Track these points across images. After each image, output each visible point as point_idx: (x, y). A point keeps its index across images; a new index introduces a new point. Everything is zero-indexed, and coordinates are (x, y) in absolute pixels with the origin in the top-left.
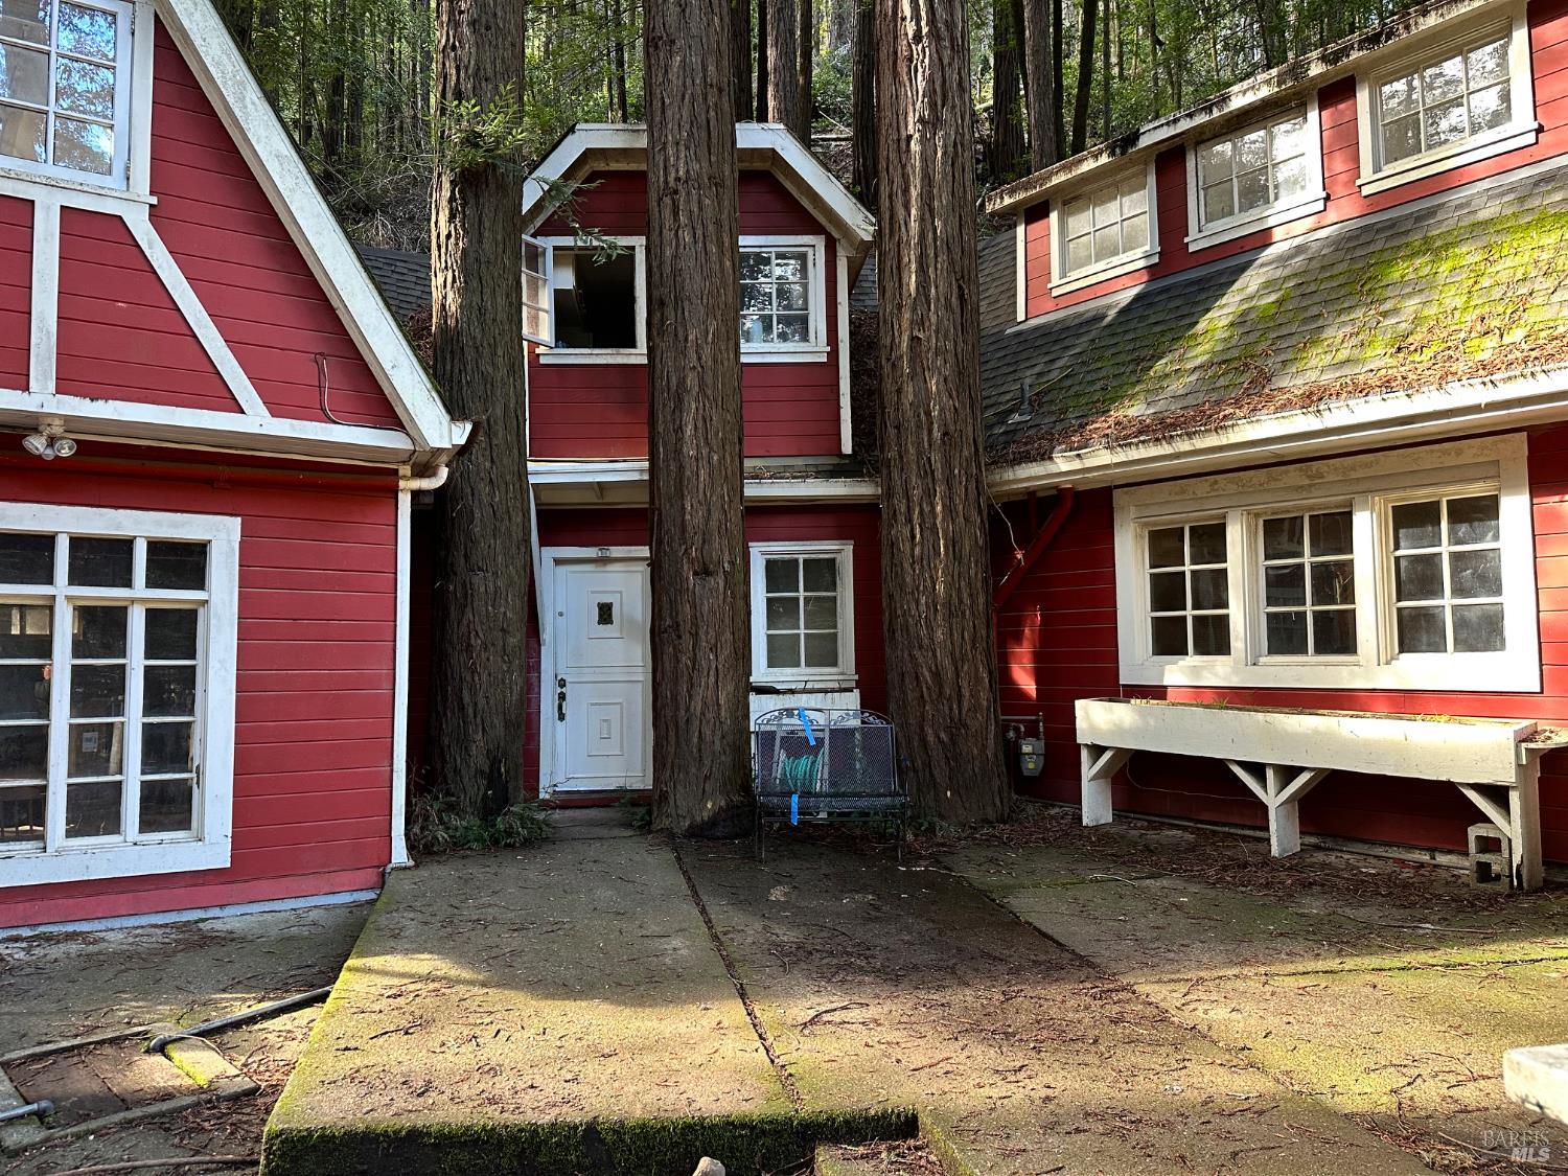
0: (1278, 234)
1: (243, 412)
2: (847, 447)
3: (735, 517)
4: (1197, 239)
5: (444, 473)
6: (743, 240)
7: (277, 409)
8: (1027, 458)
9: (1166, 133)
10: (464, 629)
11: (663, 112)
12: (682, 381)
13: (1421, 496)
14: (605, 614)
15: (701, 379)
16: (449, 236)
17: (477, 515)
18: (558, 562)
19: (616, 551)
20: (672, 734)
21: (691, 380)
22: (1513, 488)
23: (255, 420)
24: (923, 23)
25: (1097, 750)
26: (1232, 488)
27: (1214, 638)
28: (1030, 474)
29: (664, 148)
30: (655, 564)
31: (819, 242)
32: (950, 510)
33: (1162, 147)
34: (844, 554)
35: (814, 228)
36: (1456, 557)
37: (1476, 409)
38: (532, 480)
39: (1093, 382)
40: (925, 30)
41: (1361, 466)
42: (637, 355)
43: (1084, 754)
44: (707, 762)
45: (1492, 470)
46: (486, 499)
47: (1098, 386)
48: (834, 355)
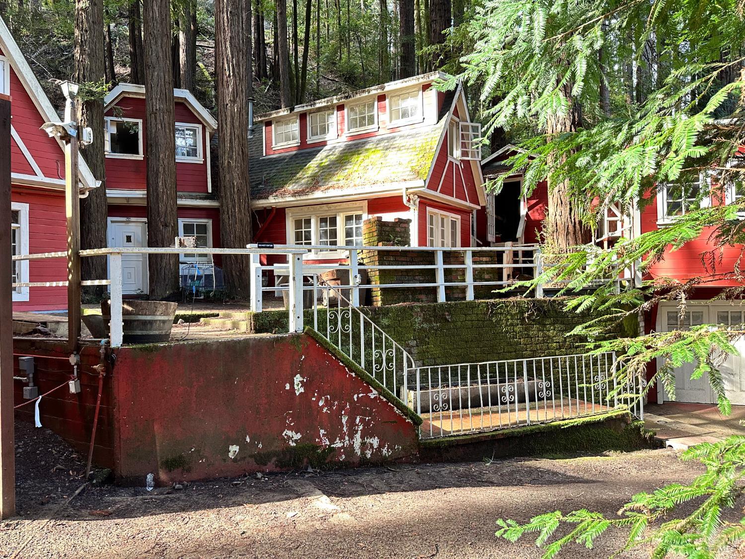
0: (328, 143)
1: (36, 175)
2: (210, 191)
3: (175, 209)
4: (309, 141)
5: (87, 193)
7: (46, 175)
8: (261, 198)
9: (301, 109)
10: (88, 240)
11: (151, 88)
12: (158, 170)
13: (350, 214)
14: (129, 239)
15: (164, 169)
16: (82, 120)
17: (92, 206)
18: (112, 222)
19: (133, 219)
20: (156, 273)
21: (161, 169)
22: (365, 213)
23: (40, 178)
24: (231, 72)
25: (279, 277)
26: (312, 209)
28: (262, 203)
29: (152, 99)
30: (149, 224)
31: (200, 126)
32: (240, 211)
33: (301, 113)
34: (209, 223)
35: (200, 122)
36: (356, 228)
37: (352, 195)
38: (108, 195)
39: (281, 178)
40: (231, 74)
41: (338, 206)
42: (140, 157)
43: (276, 278)
44: (167, 280)
45: (361, 208)
46: (95, 201)
47: (282, 179)
48: (205, 162)
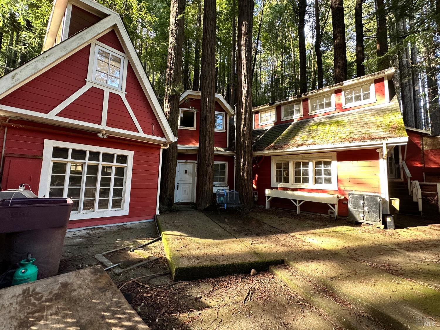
0: (294, 120)
1: (139, 132)
2: (228, 146)
3: (213, 156)
4: (283, 119)
5: (168, 146)
6: (216, 112)
7: (145, 133)
8: (259, 150)
9: (279, 103)
10: (167, 173)
11: (205, 90)
12: (206, 134)
13: (319, 160)
14: (186, 172)
15: (209, 133)
16: (168, 106)
17: (170, 153)
18: (179, 162)
19: (189, 161)
20: (201, 193)
21: (208, 133)
22: (334, 160)
23: (141, 134)
24: (246, 81)
25: (269, 197)
26: (290, 157)
27: (286, 180)
28: (259, 153)
29: (204, 95)
30: (198, 164)
31: (224, 113)
32: (248, 158)
33: (278, 105)
34: (227, 164)
35: (224, 111)
36: (325, 170)
38: (178, 148)
39: (268, 139)
40: (246, 82)
41: (311, 156)
42: (194, 128)
43: (266, 198)
44: (207, 198)
45: (331, 157)
46: (172, 151)
47: (269, 140)
48: (226, 131)
